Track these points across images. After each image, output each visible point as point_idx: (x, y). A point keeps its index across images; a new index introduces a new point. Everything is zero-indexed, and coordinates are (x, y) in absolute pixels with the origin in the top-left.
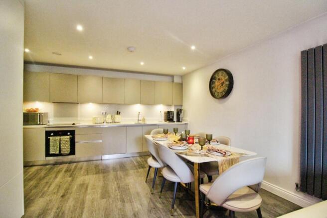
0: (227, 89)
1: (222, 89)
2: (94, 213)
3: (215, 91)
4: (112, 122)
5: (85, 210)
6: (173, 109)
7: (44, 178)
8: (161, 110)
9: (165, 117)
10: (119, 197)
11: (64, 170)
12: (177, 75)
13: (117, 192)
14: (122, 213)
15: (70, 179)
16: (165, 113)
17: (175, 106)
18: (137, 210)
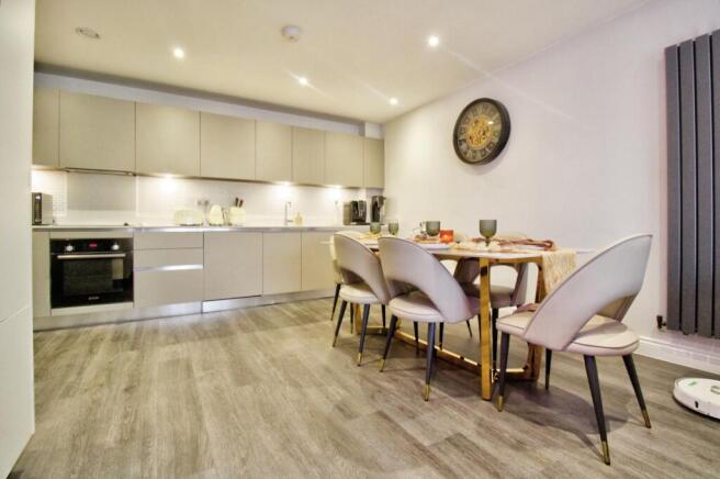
0: (496, 140)
1: (484, 142)
2: (232, 415)
3: (468, 148)
4: (224, 224)
5: (206, 413)
6: (363, 196)
7: (56, 356)
8: (334, 199)
9: (345, 215)
10: (282, 379)
11: (109, 337)
12: (370, 122)
13: (273, 369)
14: (307, 408)
15: (134, 354)
16: (345, 206)
17: (368, 189)
18: (339, 398)
